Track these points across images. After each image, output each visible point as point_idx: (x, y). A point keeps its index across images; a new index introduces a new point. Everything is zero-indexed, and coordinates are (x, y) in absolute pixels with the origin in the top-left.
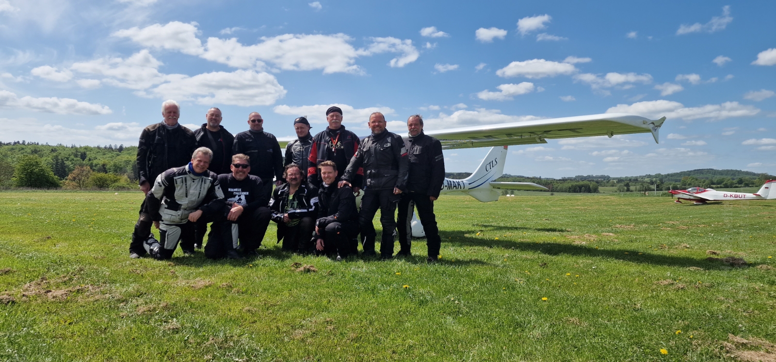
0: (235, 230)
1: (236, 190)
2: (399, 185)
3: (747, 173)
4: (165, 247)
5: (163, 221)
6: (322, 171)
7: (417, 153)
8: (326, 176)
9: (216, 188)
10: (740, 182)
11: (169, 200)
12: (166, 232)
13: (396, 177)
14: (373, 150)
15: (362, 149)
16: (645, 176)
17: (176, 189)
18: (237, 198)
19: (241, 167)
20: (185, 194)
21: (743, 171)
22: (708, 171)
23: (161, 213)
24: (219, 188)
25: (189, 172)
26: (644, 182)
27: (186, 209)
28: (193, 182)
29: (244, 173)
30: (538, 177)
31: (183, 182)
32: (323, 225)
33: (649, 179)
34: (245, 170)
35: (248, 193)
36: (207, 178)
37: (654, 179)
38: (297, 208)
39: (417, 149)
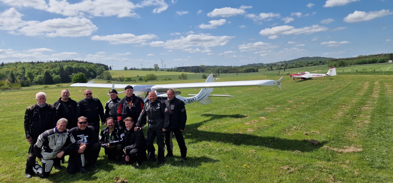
0: (82, 157)
1: (81, 135)
2: (165, 127)
3: (323, 58)
4: (46, 171)
5: (43, 158)
6: (126, 123)
7: (173, 109)
8: (128, 126)
9: (71, 137)
10: (320, 62)
11: (46, 148)
12: (45, 164)
13: (163, 122)
14: (151, 111)
15: (145, 109)
16: (279, 62)
17: (49, 142)
18: (82, 139)
19: (83, 123)
20: (54, 144)
21: (321, 57)
22: (306, 58)
23: (42, 154)
24: (72, 137)
25: (55, 132)
26: (279, 65)
27: (55, 151)
28: (58, 137)
29: (85, 126)
30: (230, 66)
31: (53, 138)
32: (128, 151)
33: (281, 63)
34: (85, 124)
35: (87, 136)
36: (66, 133)
37: (283, 63)
38: (114, 140)
39: (172, 107)
